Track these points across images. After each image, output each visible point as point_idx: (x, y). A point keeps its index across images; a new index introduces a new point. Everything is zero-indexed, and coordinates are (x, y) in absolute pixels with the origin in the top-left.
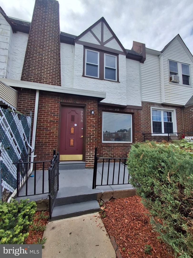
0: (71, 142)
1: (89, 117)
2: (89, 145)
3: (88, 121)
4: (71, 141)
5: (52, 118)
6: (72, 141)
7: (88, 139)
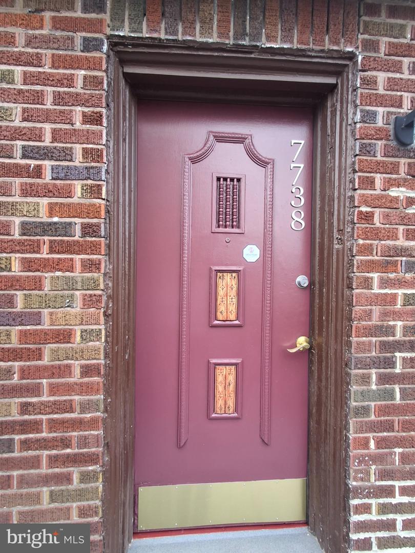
0: (220, 388)
1: (379, 178)
2: (373, 427)
3: (368, 217)
4: (220, 378)
5: (45, 201)
6: (225, 378)
7: (366, 380)
